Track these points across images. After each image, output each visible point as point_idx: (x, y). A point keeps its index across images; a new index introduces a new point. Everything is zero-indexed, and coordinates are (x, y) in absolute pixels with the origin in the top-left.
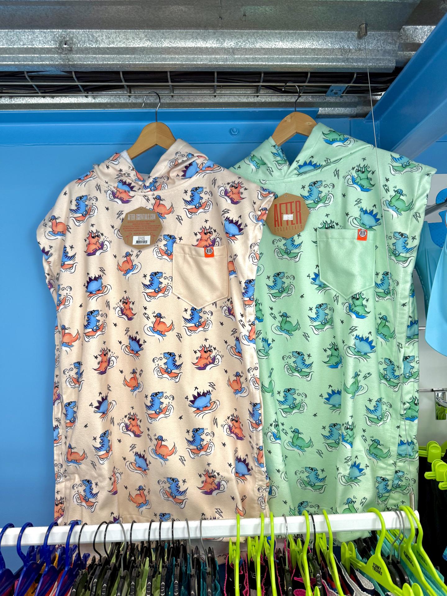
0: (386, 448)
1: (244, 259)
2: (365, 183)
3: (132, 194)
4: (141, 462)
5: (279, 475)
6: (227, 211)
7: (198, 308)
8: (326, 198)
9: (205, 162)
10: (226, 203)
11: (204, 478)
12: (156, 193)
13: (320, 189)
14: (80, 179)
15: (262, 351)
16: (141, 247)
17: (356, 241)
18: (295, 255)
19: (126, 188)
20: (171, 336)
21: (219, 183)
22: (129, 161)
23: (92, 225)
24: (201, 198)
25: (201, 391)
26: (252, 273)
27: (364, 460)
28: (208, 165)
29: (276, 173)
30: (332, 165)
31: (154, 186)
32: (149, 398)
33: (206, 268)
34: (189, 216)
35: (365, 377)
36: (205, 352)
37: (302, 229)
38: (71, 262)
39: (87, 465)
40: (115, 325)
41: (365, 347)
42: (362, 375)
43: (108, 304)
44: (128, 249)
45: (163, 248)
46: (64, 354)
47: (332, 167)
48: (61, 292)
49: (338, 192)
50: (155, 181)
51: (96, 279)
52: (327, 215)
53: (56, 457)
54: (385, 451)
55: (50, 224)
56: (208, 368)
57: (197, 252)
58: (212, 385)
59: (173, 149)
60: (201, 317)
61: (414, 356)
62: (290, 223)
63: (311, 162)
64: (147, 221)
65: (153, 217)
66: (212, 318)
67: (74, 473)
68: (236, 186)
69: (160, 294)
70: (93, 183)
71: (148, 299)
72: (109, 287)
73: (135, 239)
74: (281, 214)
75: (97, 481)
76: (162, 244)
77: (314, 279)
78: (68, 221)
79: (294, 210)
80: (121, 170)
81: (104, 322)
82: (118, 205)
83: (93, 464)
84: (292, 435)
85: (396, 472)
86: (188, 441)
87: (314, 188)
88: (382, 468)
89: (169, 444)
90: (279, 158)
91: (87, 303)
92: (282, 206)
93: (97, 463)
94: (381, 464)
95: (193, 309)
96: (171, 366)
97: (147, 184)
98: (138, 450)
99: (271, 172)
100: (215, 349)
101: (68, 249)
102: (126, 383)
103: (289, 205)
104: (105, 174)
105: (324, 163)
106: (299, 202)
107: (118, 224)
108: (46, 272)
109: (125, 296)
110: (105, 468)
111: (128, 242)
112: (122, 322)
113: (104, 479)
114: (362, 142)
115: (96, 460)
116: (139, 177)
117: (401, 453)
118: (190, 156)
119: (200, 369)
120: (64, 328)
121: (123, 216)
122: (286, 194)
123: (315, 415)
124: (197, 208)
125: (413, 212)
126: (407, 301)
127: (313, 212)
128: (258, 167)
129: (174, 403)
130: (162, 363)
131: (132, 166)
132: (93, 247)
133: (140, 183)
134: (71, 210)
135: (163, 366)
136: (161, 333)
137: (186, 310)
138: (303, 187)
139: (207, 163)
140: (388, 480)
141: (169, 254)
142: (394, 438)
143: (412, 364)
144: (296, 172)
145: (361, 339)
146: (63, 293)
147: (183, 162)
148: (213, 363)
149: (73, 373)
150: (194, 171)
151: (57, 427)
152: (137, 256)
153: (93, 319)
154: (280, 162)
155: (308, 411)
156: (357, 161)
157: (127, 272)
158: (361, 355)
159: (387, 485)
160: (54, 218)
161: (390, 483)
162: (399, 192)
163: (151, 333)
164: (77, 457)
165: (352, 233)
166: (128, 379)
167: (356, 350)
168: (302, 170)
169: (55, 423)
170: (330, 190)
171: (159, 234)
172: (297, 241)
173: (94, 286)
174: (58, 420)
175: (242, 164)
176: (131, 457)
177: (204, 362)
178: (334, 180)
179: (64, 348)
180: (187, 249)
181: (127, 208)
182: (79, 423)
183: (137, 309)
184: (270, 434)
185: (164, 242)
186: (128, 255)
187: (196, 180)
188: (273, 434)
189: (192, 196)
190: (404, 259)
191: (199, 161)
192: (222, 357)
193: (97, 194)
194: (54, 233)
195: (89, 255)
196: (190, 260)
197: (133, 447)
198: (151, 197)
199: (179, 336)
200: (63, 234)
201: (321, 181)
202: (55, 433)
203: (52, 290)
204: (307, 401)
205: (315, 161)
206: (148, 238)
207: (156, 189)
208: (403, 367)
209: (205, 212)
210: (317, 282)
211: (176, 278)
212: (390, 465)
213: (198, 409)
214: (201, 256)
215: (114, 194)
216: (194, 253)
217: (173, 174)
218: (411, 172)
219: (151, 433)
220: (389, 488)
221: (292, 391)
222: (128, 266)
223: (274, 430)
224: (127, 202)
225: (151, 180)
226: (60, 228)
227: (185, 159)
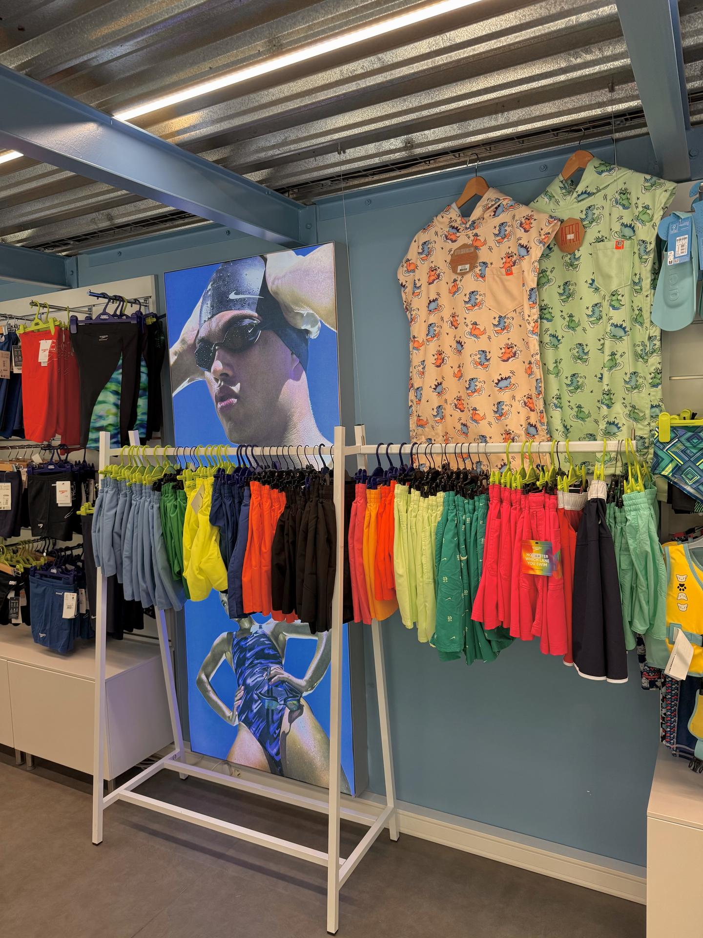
0: (642, 412)
1: (529, 273)
2: (625, 202)
3: (458, 234)
4: (464, 429)
5: (557, 432)
6: (520, 239)
7: (503, 316)
8: (598, 218)
9: (509, 202)
10: (520, 232)
11: (504, 436)
12: (475, 231)
13: (594, 212)
14: (424, 229)
15: (549, 344)
16: (463, 274)
17: (615, 250)
18: (576, 266)
19: (454, 231)
20: (484, 337)
21: (517, 218)
22: (457, 209)
23: (432, 262)
24: (506, 230)
25: (504, 376)
26: (534, 283)
27: (622, 420)
28: (510, 205)
29: (562, 203)
30: (603, 191)
31: (473, 225)
32: (468, 382)
33: (507, 283)
34: (498, 245)
35: (621, 356)
36: (508, 348)
37: (581, 245)
38: (419, 291)
39: (429, 428)
40: (448, 334)
41: (620, 332)
42: (619, 354)
43: (442, 319)
44: (455, 276)
45: (478, 272)
46: (414, 355)
47: (601, 194)
48: (412, 313)
49: (606, 212)
50: (474, 222)
51: (434, 301)
52: (599, 232)
53: (411, 426)
54: (641, 414)
55: (406, 265)
56: (510, 360)
57: (501, 272)
58: (513, 372)
59: (485, 197)
60: (505, 322)
61: (656, 336)
62: (572, 241)
63: (586, 191)
64: (468, 254)
65: (472, 249)
66: (514, 322)
67: (421, 435)
68: (528, 218)
69: (476, 308)
70: (432, 231)
71: (467, 312)
72: (443, 306)
73: (460, 268)
74: (566, 235)
75: (435, 438)
76: (477, 270)
77: (591, 284)
78: (417, 261)
79: (574, 231)
80: (451, 218)
81: (439, 332)
82: (449, 245)
83: (433, 427)
84: (577, 409)
85: (651, 431)
86: (494, 411)
87: (589, 211)
88: (641, 429)
89: (481, 413)
90: (564, 191)
91: (428, 318)
92: (567, 228)
93: (435, 426)
94: (640, 426)
95: (500, 317)
96: (483, 360)
97: (468, 226)
98: (462, 421)
99: (557, 202)
100: (516, 346)
101: (417, 282)
102: (455, 375)
103: (571, 227)
104: (441, 223)
105: (595, 191)
106: (578, 224)
107: (449, 259)
108: (404, 300)
109: (453, 311)
110: (440, 428)
111: (454, 271)
112: (452, 331)
113: (439, 436)
114: (626, 169)
115: (434, 425)
116: (463, 221)
117: (652, 414)
118: (497, 200)
119: (504, 361)
120: (414, 337)
121: (452, 252)
122: (569, 218)
123: (592, 392)
124: (503, 238)
125: (652, 223)
126: (649, 293)
127: (588, 230)
128: (550, 199)
129: (485, 386)
130: (477, 358)
131: (459, 213)
132: (432, 278)
133: (464, 226)
134: (418, 253)
135: (478, 360)
136: (476, 336)
137: (495, 318)
138: (582, 211)
139: (511, 203)
140: (645, 439)
141: (483, 276)
142: (647, 404)
143: (654, 342)
144: (575, 200)
145: (616, 326)
146: (414, 313)
147: (492, 205)
148: (514, 356)
149: (420, 368)
150: (501, 211)
151: (411, 406)
152: (461, 280)
153: (431, 329)
154: (565, 194)
155: (587, 389)
156: (620, 186)
157: (454, 293)
158: (617, 339)
159: (644, 443)
160: (408, 260)
161: (647, 440)
162: (647, 207)
163: (469, 337)
164: (423, 423)
165: (611, 244)
166: (456, 372)
167: (612, 335)
168: (580, 198)
169: (410, 404)
170: (601, 211)
171: (476, 262)
172: (577, 254)
173: (433, 305)
174: (412, 401)
175: (539, 198)
176: (459, 426)
177: (508, 356)
178: (603, 203)
179: (415, 351)
180: (495, 272)
181: (455, 246)
182: (423, 400)
183: (460, 320)
184: (552, 404)
185: (479, 268)
186: (455, 281)
187: (503, 217)
188: (555, 404)
189: (500, 230)
190: (645, 260)
191: (505, 203)
192: (521, 351)
193: (435, 238)
194: (408, 271)
195: (430, 284)
196: (497, 279)
197: (460, 419)
198: (471, 235)
199: (489, 338)
200: (414, 271)
201: (594, 205)
202: (410, 410)
203: (408, 312)
204: (586, 381)
205: (589, 190)
206: (467, 266)
207: (474, 228)
208: (648, 345)
209: (508, 241)
210: (594, 286)
211: (488, 295)
212: (646, 426)
213: (501, 388)
214: (503, 275)
215: (446, 237)
216: (499, 273)
217: (486, 216)
218: (655, 190)
219: (469, 406)
220: (646, 445)
221: (576, 375)
222: (455, 289)
223: (556, 402)
224: (455, 241)
225: (470, 223)
226: (412, 267)
227: (494, 203)
